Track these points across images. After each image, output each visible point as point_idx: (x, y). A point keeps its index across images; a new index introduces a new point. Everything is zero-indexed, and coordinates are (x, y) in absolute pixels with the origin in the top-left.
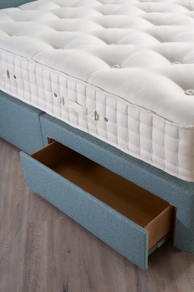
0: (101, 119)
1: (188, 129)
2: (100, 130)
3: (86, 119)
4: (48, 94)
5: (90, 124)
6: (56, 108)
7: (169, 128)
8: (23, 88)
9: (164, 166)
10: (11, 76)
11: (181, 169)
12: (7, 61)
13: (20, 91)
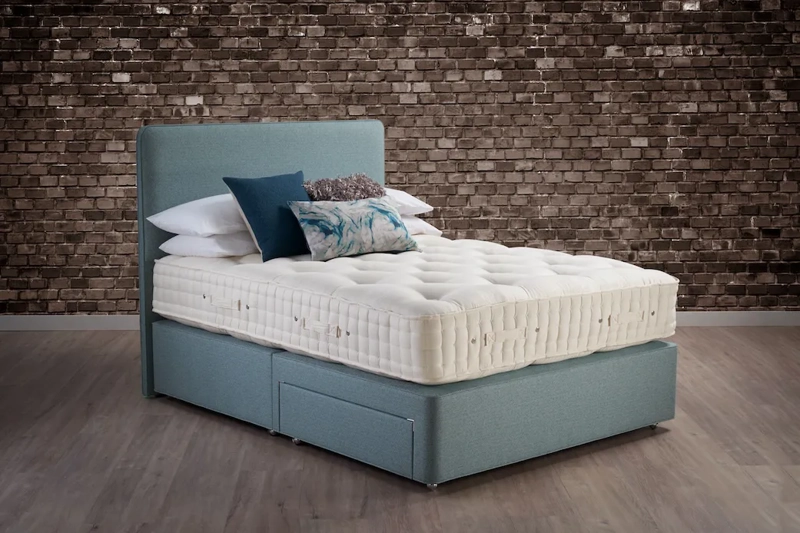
0: (343, 333)
1: (417, 319)
2: (342, 349)
3: (327, 341)
4: (287, 319)
5: (331, 345)
6: (294, 336)
7: (403, 323)
8: (256, 321)
9: (401, 373)
10: (243, 307)
11: (415, 368)
12: (241, 289)
13: (251, 324)
